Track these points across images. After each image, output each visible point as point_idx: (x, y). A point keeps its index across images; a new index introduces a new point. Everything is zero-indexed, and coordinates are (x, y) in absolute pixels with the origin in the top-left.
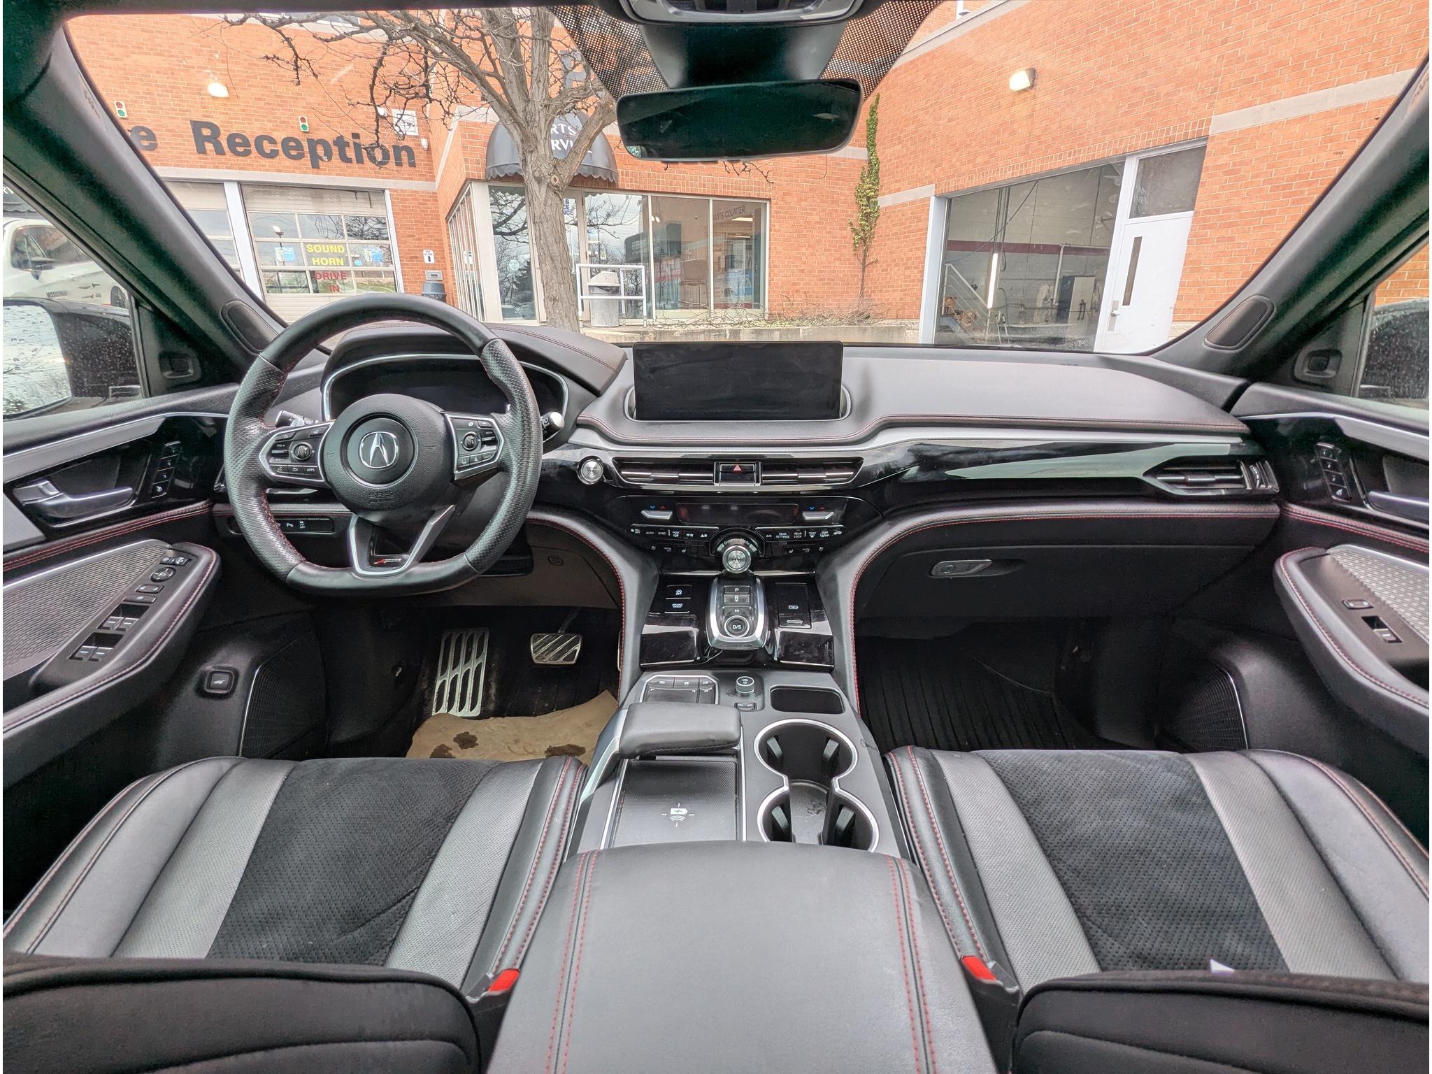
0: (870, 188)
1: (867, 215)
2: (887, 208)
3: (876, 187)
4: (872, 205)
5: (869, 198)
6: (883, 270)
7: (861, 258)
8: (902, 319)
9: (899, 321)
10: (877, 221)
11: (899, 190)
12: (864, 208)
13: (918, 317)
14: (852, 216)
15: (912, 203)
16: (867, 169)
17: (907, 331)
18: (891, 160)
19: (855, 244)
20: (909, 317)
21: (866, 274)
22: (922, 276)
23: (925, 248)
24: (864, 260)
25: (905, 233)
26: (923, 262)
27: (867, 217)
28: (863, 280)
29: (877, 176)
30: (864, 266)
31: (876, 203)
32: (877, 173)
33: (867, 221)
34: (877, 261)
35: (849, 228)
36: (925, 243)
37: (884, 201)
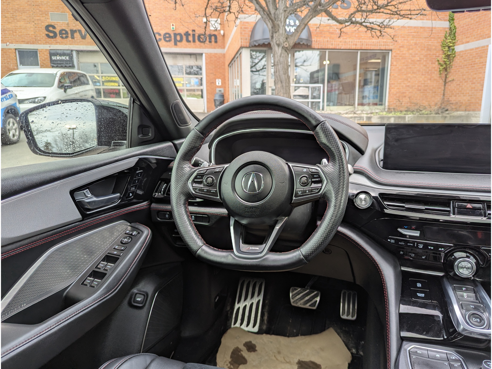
0: (450, 42)
1: (448, 56)
2: (460, 52)
3: (454, 41)
4: (451, 51)
5: (449, 47)
6: (457, 85)
7: (444, 79)
8: (469, 111)
9: (467, 113)
10: (454, 59)
11: (468, 42)
12: (446, 52)
13: (479, 110)
14: (439, 56)
15: (477, 48)
16: (449, 32)
17: (472, 118)
18: (463, 27)
19: (440, 71)
20: (474, 110)
21: (447, 86)
22: (483, 87)
23: (485, 72)
24: (445, 80)
25: (472, 64)
26: (484, 80)
27: (448, 57)
28: (444, 90)
29: (455, 36)
30: (445, 82)
31: (453, 49)
32: (454, 34)
33: (448, 59)
34: (453, 80)
35: (437, 63)
36: (485, 70)
37: (459, 48)
